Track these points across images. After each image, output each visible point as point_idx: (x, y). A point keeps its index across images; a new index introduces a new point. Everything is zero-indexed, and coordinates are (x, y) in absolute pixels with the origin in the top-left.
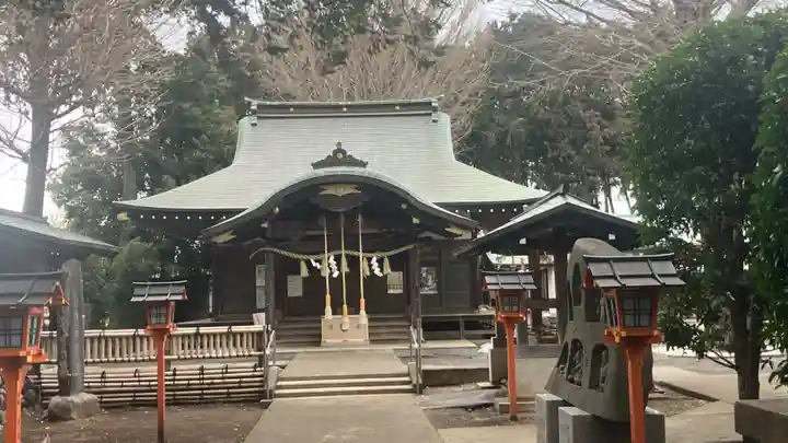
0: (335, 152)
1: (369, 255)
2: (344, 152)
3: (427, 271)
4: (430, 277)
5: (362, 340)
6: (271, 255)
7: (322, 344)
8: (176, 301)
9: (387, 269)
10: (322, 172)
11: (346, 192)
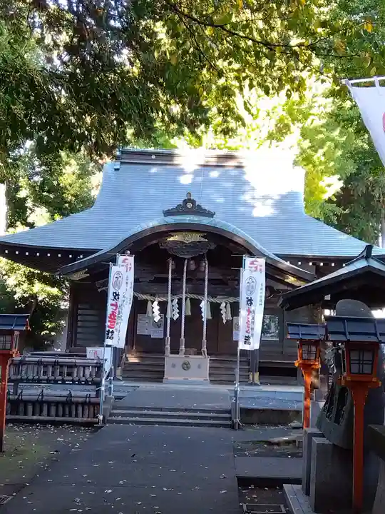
0: (185, 202)
2: (193, 202)
3: (270, 318)
4: (273, 324)
5: (202, 379)
7: (164, 380)
8: (21, 331)
10: (171, 220)
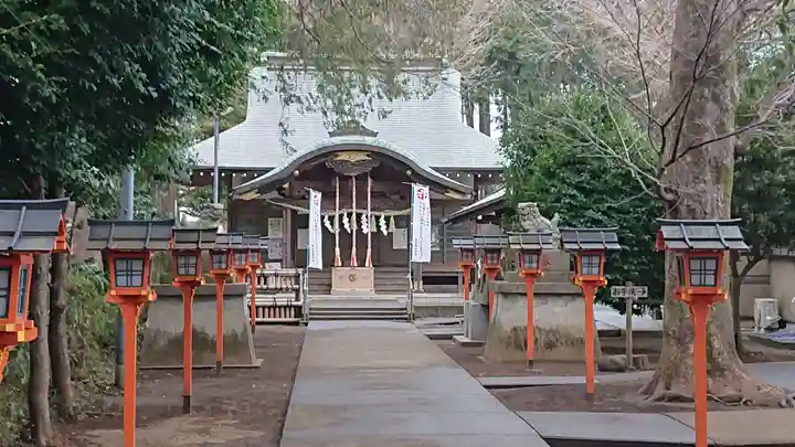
1: (377, 213)
6: (289, 212)
9: (393, 227)
11: (358, 158)
